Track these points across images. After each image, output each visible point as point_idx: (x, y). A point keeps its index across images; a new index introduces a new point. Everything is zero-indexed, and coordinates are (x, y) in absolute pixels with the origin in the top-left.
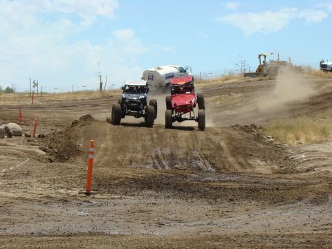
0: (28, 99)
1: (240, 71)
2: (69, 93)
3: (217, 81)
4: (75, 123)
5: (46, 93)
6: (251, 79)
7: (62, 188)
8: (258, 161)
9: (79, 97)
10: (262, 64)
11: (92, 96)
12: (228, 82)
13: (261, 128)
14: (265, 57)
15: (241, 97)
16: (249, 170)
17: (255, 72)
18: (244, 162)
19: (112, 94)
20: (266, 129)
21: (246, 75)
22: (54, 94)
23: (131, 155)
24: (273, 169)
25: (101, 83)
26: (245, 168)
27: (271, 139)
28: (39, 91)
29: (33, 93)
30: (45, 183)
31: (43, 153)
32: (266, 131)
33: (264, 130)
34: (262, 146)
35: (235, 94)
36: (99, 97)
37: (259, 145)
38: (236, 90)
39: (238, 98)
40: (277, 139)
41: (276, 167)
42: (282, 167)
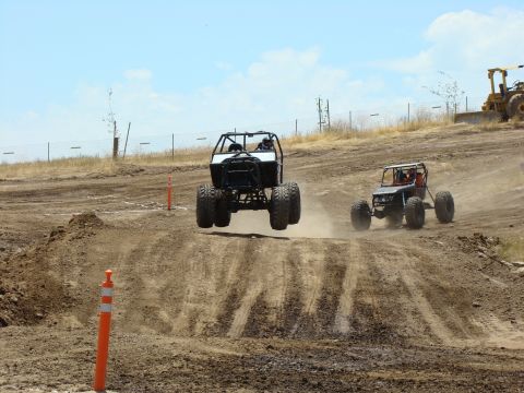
1: (444, 110)
2: (40, 164)
3: (388, 132)
4: (58, 232)
6: (471, 127)
8: (495, 321)
9: (65, 173)
10: (498, 90)
11: (95, 170)
12: (414, 134)
13: (498, 243)
14: (505, 74)
15: (448, 170)
16: (473, 341)
17: (480, 110)
18: (459, 322)
19: (143, 164)
20: (509, 245)
21: (459, 117)
22: (5, 166)
23: (192, 306)
25: (116, 141)
26: (464, 337)
27: (523, 270)
32: (510, 251)
33: (506, 247)
34: (503, 285)
35: (434, 163)
36: (111, 173)
37: (495, 281)
38: (435, 155)
39: (441, 172)
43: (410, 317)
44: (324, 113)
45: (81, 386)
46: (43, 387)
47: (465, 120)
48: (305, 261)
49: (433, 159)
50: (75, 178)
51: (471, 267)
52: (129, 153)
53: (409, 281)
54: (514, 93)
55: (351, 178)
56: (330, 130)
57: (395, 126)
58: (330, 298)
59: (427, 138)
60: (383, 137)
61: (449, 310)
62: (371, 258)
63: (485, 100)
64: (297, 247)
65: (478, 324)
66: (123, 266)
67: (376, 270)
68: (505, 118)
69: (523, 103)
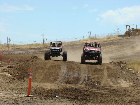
0: (6, 48)
1: (116, 34)
2: (27, 45)
3: (104, 39)
4: (28, 60)
5: (16, 45)
6: (122, 38)
7: (16, 93)
8: (123, 81)
9: (32, 47)
10: (128, 30)
11: (39, 47)
12: (109, 39)
13: (125, 64)
14: (129, 26)
15: (116, 47)
16: (117, 85)
17: (124, 34)
18: (115, 81)
20: (128, 64)
21: (119, 36)
22: (20, 45)
24: (130, 85)
25: (44, 40)
26: (115, 84)
27: (130, 69)
28: (12, 44)
29: (9, 45)
30: (8, 91)
31: (11, 76)
32: (128, 65)
33: (127, 64)
34: (125, 73)
36: (42, 47)
37: (123, 72)
40: (133, 69)
41: (132, 84)
42: (134, 84)
44: (90, 35)
45: (26, 94)
46: (17, 94)
49: (113, 45)
50: (34, 48)
51: (118, 69)
52: (47, 43)
54: (131, 31)
56: (91, 38)
57: (105, 37)
59: (112, 40)
60: (102, 40)
61: (113, 78)
63: (125, 32)
65: (119, 81)
68: (129, 36)
69: (133, 33)
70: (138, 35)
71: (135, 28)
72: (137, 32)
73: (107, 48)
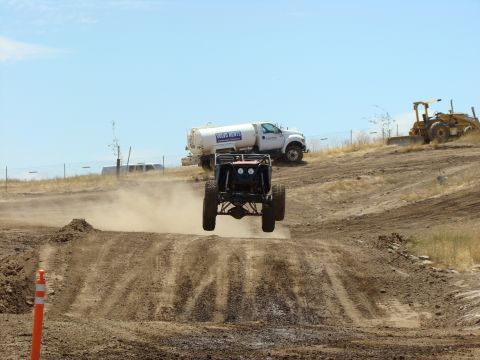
3: (335, 152)
6: (400, 148)
8: (397, 304)
10: (421, 119)
12: (355, 154)
13: (409, 240)
14: (427, 106)
15: (380, 182)
16: (377, 321)
17: (408, 135)
18: (368, 306)
20: (418, 242)
21: (391, 141)
24: (422, 318)
26: (370, 317)
27: (426, 262)
32: (417, 247)
33: (415, 243)
34: (406, 275)
35: (369, 177)
37: (400, 272)
38: (371, 170)
39: (374, 184)
40: (438, 261)
41: (429, 315)
42: (439, 314)
43: (329, 302)
47: (396, 143)
48: (249, 257)
49: (369, 174)
51: (381, 260)
53: (331, 272)
54: (434, 121)
55: (303, 189)
57: (340, 148)
58: (266, 287)
59: (365, 157)
60: (330, 156)
61: (361, 296)
62: (303, 254)
63: (412, 127)
64: (244, 246)
65: (383, 307)
66: (102, 263)
67: (306, 263)
68: (427, 141)
69: (442, 130)
70: (458, 136)
71: (446, 112)
72: (452, 126)
73: (349, 184)
